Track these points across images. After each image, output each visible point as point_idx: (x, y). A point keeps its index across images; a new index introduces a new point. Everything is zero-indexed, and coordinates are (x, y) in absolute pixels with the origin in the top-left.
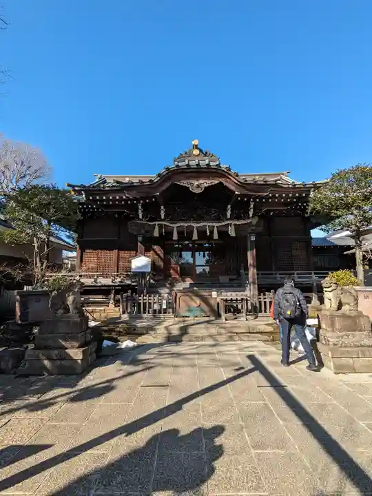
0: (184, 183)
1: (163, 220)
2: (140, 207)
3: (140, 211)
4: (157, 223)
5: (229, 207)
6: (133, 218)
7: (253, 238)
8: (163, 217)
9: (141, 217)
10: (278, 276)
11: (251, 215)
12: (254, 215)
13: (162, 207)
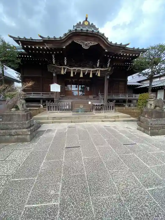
0: (79, 42)
1: (66, 66)
2: (53, 57)
3: (54, 60)
4: (63, 67)
5: (99, 60)
6: (50, 63)
7: (108, 77)
8: (65, 64)
9: (54, 63)
10: (113, 96)
11: (108, 66)
12: (110, 66)
13: (65, 58)
